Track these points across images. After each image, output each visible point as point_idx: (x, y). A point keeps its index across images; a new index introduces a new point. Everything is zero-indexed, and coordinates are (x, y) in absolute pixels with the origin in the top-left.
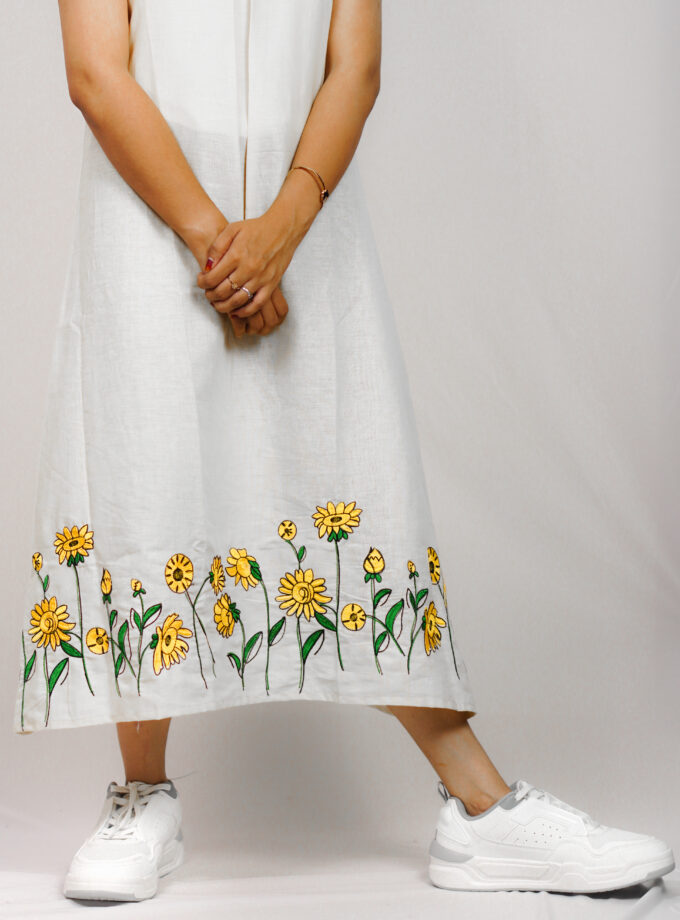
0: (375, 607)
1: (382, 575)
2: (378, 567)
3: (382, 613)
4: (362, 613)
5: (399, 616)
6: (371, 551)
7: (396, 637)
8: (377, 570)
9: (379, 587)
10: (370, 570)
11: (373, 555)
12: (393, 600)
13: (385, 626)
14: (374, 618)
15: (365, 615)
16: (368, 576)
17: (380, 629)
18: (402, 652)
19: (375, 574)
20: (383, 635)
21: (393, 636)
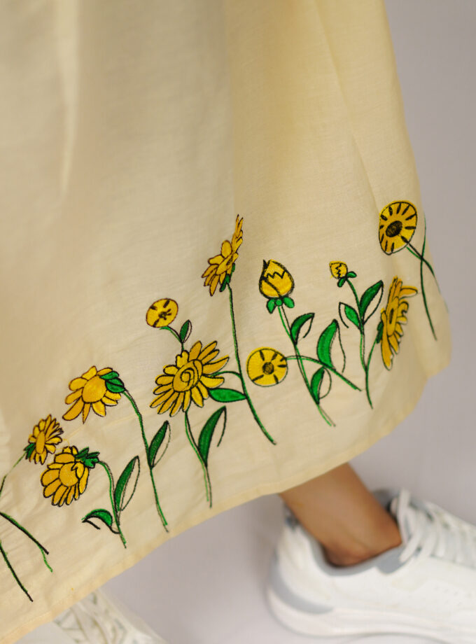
0: (295, 343)
1: (292, 296)
2: (284, 287)
3: (308, 346)
4: (279, 357)
5: (336, 341)
6: (266, 265)
7: (339, 370)
8: (283, 292)
9: (292, 314)
10: (273, 294)
11: (270, 270)
12: (320, 325)
13: (319, 361)
14: (298, 357)
15: (284, 358)
16: (272, 303)
17: (312, 368)
18: (355, 387)
19: (282, 298)
20: (319, 374)
21: (335, 370)
